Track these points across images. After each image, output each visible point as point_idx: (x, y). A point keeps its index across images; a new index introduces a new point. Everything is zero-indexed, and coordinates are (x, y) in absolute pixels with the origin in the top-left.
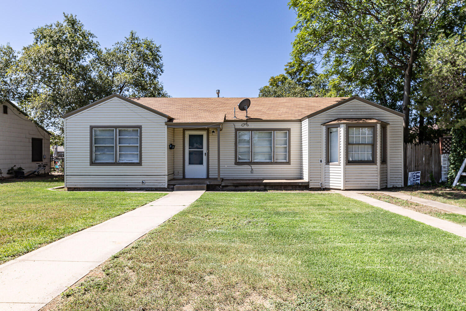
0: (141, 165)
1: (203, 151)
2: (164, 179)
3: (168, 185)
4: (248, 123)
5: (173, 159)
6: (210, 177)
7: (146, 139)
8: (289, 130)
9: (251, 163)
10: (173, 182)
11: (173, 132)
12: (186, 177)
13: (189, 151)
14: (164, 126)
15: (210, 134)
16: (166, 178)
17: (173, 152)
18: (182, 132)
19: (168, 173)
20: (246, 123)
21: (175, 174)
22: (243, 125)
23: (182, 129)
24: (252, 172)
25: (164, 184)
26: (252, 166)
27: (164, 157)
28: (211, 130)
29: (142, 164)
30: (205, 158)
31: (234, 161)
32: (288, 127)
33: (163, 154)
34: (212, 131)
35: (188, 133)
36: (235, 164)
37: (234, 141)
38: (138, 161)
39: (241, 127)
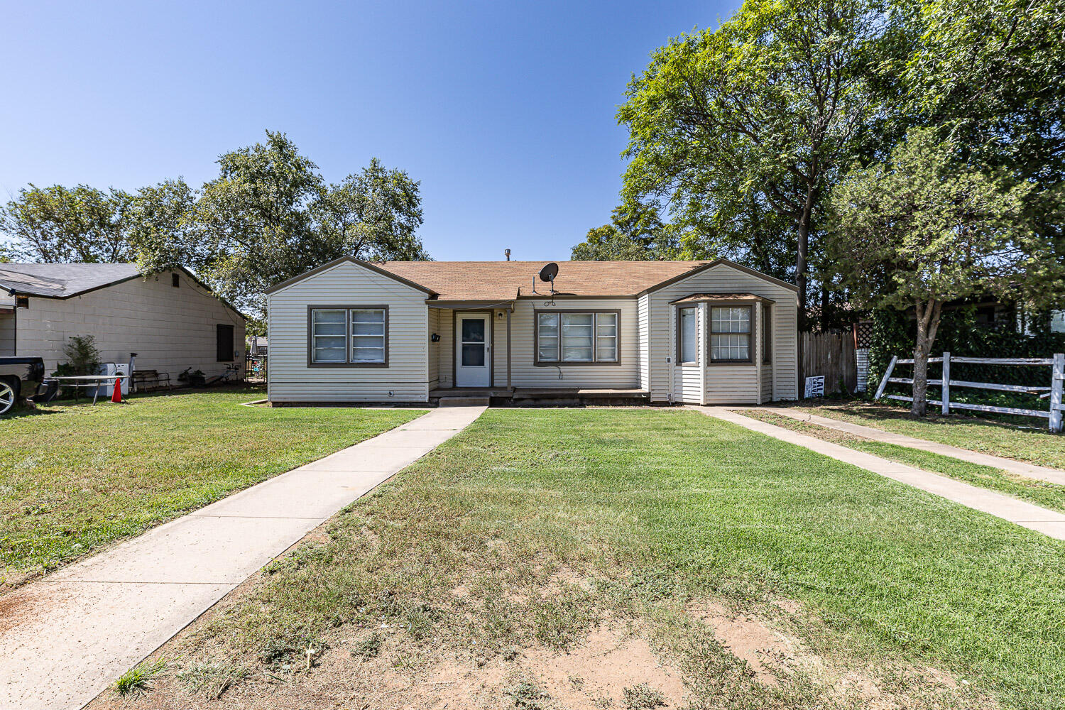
0: (388, 367)
1: (484, 344)
2: (422, 388)
3: (429, 397)
4: (554, 301)
5: (437, 357)
6: (495, 385)
8: (619, 311)
9: (558, 364)
10: (437, 394)
11: (437, 314)
12: (458, 386)
13: (463, 344)
14: (423, 306)
15: (495, 318)
16: (427, 387)
17: (438, 346)
18: (452, 314)
19: (429, 378)
20: (551, 300)
21: (441, 381)
22: (547, 304)
23: (452, 311)
24: (561, 377)
25: (423, 396)
26: (561, 367)
27: (423, 353)
28: (497, 312)
29: (390, 365)
30: (487, 355)
31: (533, 360)
32: (618, 308)
34: (498, 313)
35: (460, 317)
36: (535, 365)
37: (533, 328)
38: (383, 361)
39: (544, 308)
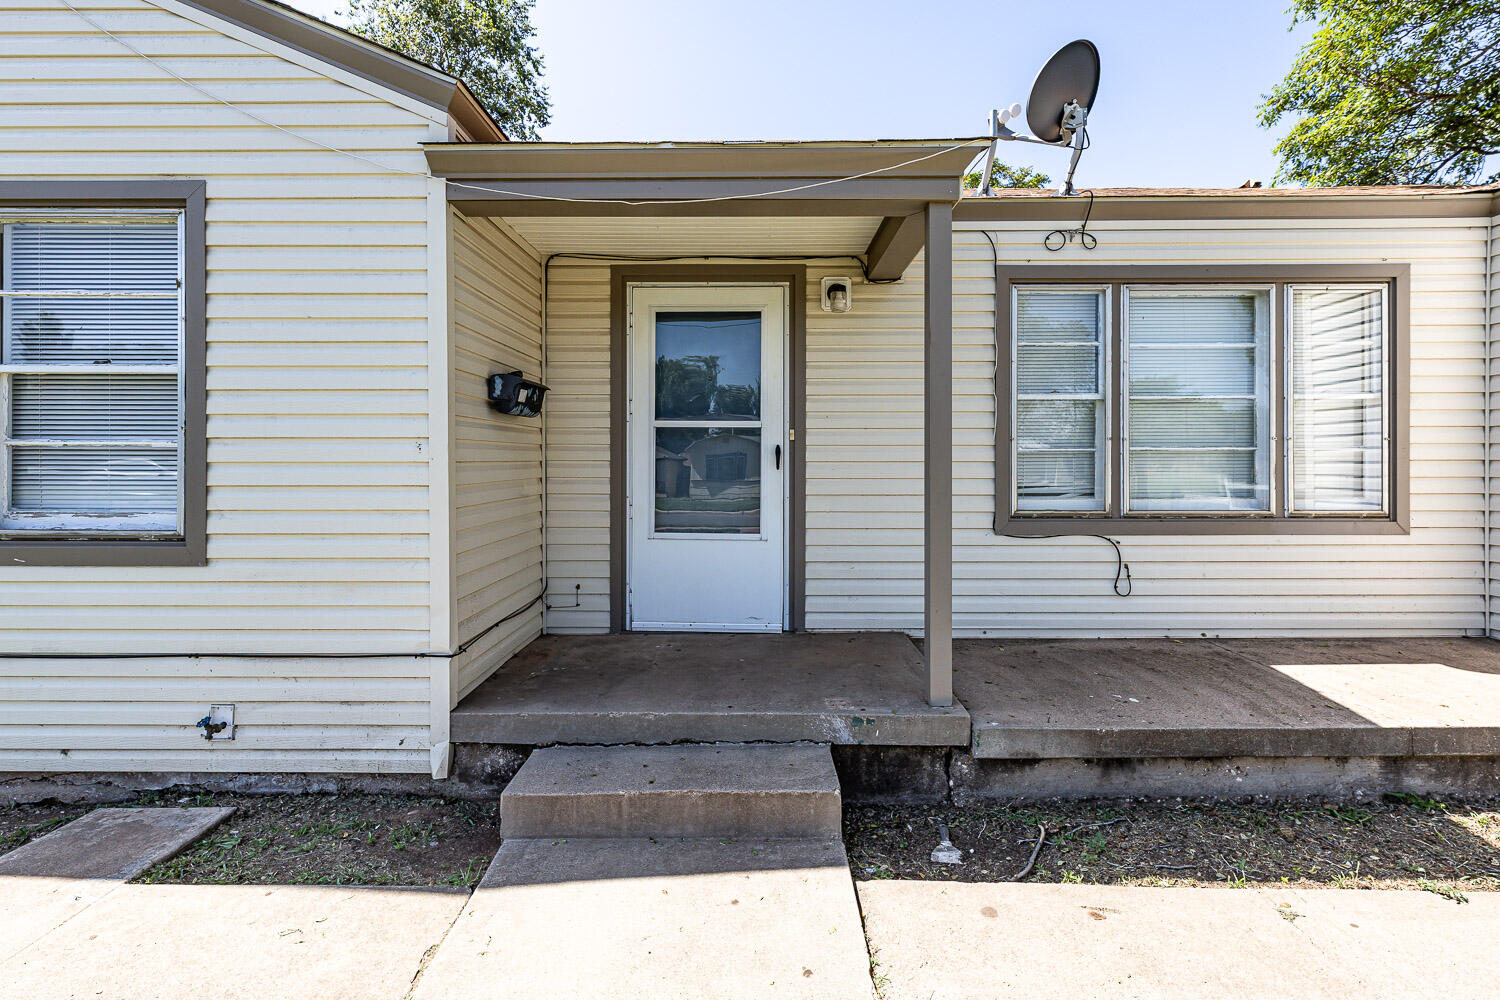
0: (206, 562)
1: (757, 432)
2: (415, 690)
3: (455, 747)
4: (1091, 225)
5: (537, 489)
6: (812, 622)
7: (247, 307)
8: (1394, 283)
9: (1111, 522)
10: (506, 720)
11: (538, 289)
12: (637, 625)
13: (659, 431)
14: (417, 188)
15: (811, 309)
16: (438, 685)
17: (537, 439)
18: (606, 290)
19: (457, 623)
20: (1076, 225)
21: (552, 601)
22: (1056, 239)
23: (607, 275)
24: (1123, 586)
25: (414, 739)
26: (1124, 540)
27: (419, 476)
28: (818, 278)
29: (213, 550)
30: (773, 484)
31: (990, 506)
32: (1394, 256)
33: (408, 451)
34: (827, 282)
35: (645, 300)
36: (996, 530)
37: (989, 355)
38: (171, 520)
39: (1042, 258)
